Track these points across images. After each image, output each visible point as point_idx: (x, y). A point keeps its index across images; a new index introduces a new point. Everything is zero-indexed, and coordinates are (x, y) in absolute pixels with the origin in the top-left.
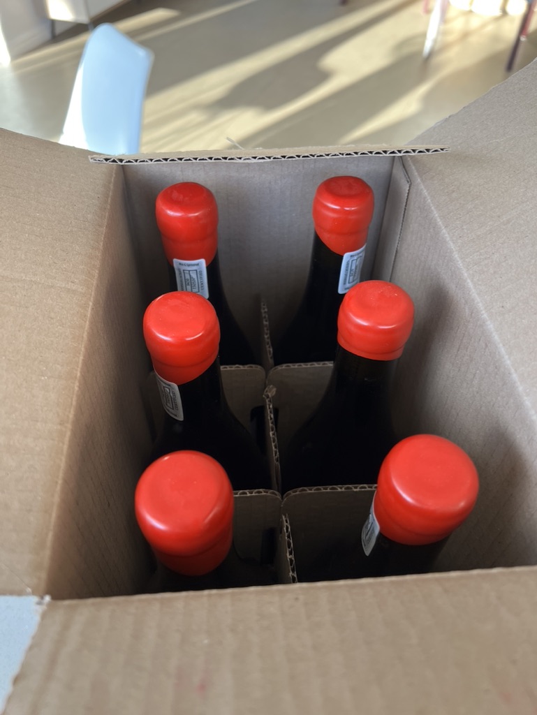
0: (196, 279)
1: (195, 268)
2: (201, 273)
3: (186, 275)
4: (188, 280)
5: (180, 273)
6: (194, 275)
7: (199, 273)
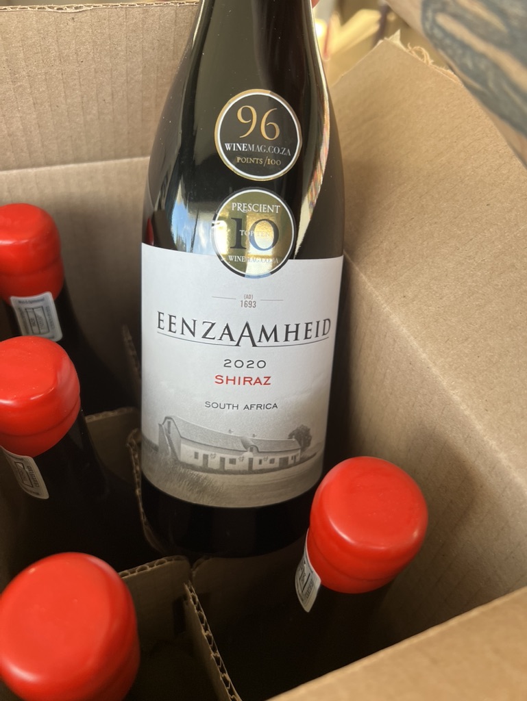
0: (43, 317)
1: (39, 304)
2: (48, 309)
3: (29, 314)
4: (32, 319)
5: (22, 314)
6: (39, 313)
7: (45, 309)
